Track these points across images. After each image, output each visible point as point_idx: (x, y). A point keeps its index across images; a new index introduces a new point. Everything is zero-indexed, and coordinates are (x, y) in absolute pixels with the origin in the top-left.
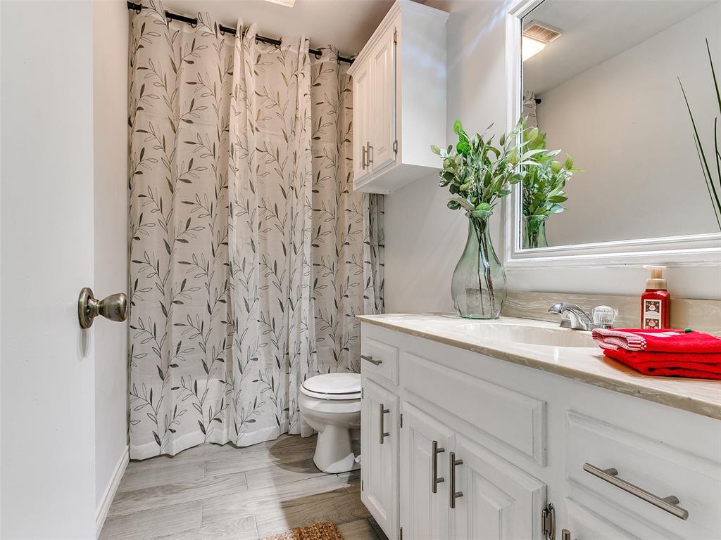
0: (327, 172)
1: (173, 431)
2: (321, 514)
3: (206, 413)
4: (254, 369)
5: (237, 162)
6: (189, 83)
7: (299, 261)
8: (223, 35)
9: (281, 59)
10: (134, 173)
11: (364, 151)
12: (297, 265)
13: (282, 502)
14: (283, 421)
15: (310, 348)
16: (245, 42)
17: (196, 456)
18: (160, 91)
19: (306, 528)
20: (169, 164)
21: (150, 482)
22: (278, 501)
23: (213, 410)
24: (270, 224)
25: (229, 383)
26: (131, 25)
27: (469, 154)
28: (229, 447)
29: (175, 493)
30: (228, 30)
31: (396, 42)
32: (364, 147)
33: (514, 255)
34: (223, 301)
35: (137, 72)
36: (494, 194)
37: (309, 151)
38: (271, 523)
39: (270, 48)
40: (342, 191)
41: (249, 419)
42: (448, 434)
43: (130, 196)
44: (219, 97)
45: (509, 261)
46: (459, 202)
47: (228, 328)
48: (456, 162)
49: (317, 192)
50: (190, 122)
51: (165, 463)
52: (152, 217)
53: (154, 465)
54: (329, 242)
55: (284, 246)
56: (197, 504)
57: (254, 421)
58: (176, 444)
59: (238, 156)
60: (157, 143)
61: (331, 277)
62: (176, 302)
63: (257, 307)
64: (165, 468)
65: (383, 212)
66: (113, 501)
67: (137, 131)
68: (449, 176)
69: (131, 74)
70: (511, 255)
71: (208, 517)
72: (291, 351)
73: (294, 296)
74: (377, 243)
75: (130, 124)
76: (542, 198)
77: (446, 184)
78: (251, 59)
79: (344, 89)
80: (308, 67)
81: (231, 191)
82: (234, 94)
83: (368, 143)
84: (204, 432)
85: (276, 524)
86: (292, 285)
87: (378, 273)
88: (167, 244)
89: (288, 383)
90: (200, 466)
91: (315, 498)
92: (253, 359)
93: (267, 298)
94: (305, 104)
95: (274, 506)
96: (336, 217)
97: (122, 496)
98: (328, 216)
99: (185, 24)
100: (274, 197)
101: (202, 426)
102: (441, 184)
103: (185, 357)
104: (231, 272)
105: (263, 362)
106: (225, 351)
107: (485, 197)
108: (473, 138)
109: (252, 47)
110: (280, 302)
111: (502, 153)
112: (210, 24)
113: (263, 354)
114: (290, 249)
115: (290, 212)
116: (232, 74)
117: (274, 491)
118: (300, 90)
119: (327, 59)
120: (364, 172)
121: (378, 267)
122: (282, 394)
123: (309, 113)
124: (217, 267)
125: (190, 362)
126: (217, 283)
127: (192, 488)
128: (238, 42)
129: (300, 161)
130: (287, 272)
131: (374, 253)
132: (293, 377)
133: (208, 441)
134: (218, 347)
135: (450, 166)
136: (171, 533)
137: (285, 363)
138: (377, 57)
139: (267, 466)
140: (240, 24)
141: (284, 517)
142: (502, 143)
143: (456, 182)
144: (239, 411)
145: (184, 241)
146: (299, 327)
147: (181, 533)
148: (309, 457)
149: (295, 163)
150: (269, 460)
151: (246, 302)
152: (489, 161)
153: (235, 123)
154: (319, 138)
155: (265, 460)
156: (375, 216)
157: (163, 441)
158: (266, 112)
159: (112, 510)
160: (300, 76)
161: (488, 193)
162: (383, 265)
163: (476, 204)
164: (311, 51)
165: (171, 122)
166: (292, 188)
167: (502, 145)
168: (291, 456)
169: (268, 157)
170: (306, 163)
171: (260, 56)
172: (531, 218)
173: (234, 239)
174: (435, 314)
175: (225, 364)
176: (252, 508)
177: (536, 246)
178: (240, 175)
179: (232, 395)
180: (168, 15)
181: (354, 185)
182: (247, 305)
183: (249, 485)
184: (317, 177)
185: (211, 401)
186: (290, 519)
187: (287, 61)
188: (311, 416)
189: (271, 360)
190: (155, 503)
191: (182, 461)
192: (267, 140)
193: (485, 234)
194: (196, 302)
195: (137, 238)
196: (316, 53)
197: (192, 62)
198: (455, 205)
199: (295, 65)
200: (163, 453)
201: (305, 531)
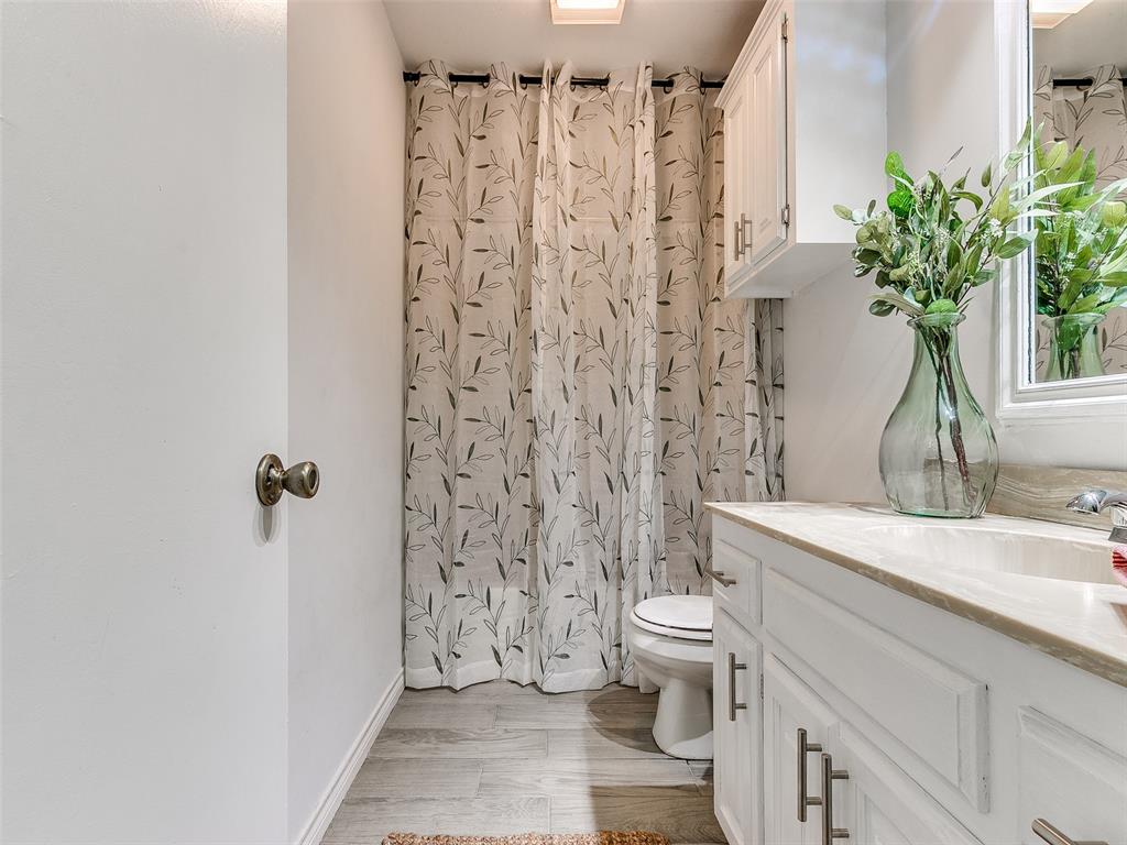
0: (683, 270)
1: (458, 656)
2: (650, 819)
3: (502, 637)
4: (566, 580)
5: (543, 270)
6: (480, 167)
7: (636, 413)
8: (525, 89)
9: (609, 107)
10: (410, 299)
11: (737, 230)
12: (634, 422)
13: (593, 787)
14: (612, 663)
15: (656, 552)
16: (555, 93)
17: (487, 695)
18: (442, 185)
19: (621, 835)
20: (454, 284)
21: (426, 721)
22: (590, 784)
23: (512, 633)
24: (590, 359)
25: (531, 594)
26: (409, 102)
27: (914, 210)
28: (531, 690)
29: (451, 742)
30: (530, 81)
31: (785, 38)
32: (737, 223)
33: (1018, 396)
34: (526, 475)
35: (415, 163)
36: (967, 280)
37: (652, 241)
38: (571, 814)
39: (593, 93)
40: (707, 298)
41: (559, 652)
42: (828, 720)
43: (406, 331)
44: (518, 181)
45: (1006, 406)
46: (890, 302)
47: (532, 514)
48: (880, 230)
49: (667, 303)
50: (480, 221)
51: (447, 698)
52: (431, 358)
53: (434, 699)
54: (685, 383)
55: (613, 391)
56: (477, 764)
57: (567, 656)
58: (462, 675)
59: (545, 260)
60: (437, 256)
61: (691, 439)
62: (461, 475)
63: (572, 486)
64: (445, 705)
65: (782, 329)
66: (378, 738)
67: (415, 244)
68: (869, 256)
69: (408, 168)
70: (1012, 395)
71: (487, 785)
72: (625, 554)
73: (629, 469)
74: (771, 381)
75: (407, 235)
76: (1085, 279)
77: (867, 271)
78: (563, 115)
79: (710, 131)
80: (650, 109)
81: (535, 313)
82: (539, 171)
83: (743, 215)
84: (500, 664)
85: (577, 818)
86: (627, 452)
87: (772, 431)
88: (450, 394)
89: (620, 605)
90: (489, 710)
91: (644, 791)
92: (566, 563)
93: (588, 472)
94: (646, 168)
95: (581, 789)
96: (698, 341)
97: (388, 733)
98: (685, 340)
99: (475, 86)
100: (599, 317)
101: (496, 653)
102: (857, 272)
103: (474, 553)
104: (535, 433)
105: (583, 569)
106: (528, 548)
107: (947, 288)
108: (924, 181)
109: (565, 98)
110: (608, 479)
111: (986, 199)
112: (506, 79)
113: (581, 555)
114: (622, 396)
115: (623, 338)
116: (536, 143)
117: (584, 767)
118: (638, 147)
119: (684, 90)
120: (739, 264)
121: (771, 422)
122: (610, 621)
123: (652, 182)
124: (517, 425)
125: (480, 560)
126: (517, 449)
127: (474, 739)
128: (545, 95)
129: (638, 258)
130: (619, 432)
131: (765, 400)
132: (627, 596)
133: (504, 677)
134: (519, 540)
135: (870, 238)
136: (436, 797)
137: (615, 572)
138: (758, 70)
139: (581, 727)
140: (548, 67)
141: (590, 810)
142: (986, 181)
143: (886, 265)
144: (546, 639)
145: (473, 389)
146: (636, 518)
147: (449, 799)
148: (646, 726)
149: (631, 262)
150: (585, 719)
151: (555, 477)
152: (958, 219)
153: (541, 213)
154: (670, 218)
155: (578, 718)
156: (766, 337)
157: (445, 668)
158: (586, 191)
159: (373, 750)
160: (638, 125)
161: (954, 278)
162: (782, 419)
163: (925, 302)
164: (655, 84)
165: (457, 225)
166: (626, 301)
167: (985, 185)
168: (620, 719)
169: (590, 258)
170: (647, 261)
171: (578, 108)
172: (1062, 321)
173: (539, 383)
174: (853, 504)
175: (527, 567)
176: (548, 786)
177: (1076, 376)
178: (548, 290)
179: (537, 614)
180: (452, 78)
181: (726, 288)
182: (556, 481)
183: (550, 749)
184: (667, 281)
185: (509, 619)
186: (600, 814)
187: (618, 107)
188: (644, 659)
189: (594, 566)
190: (424, 750)
191: (466, 700)
192: (588, 231)
193: (948, 358)
194: (487, 477)
195: (414, 388)
196: (663, 84)
197: (484, 137)
198: (883, 308)
199: (629, 110)
200: (445, 684)
201: (618, 840)
